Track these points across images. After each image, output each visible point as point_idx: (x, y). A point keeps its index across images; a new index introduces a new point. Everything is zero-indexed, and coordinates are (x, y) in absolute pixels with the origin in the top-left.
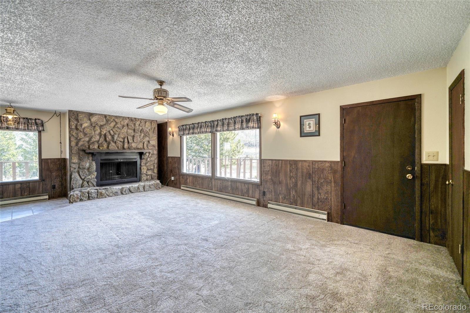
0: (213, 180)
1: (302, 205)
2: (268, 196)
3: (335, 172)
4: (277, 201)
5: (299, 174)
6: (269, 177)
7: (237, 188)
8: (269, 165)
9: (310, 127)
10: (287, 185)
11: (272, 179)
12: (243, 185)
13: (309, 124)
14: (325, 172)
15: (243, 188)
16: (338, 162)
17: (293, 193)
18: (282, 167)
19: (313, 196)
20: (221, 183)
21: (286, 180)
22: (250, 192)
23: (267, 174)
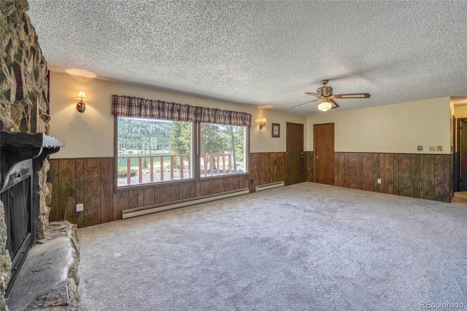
0: (198, 183)
1: (273, 182)
2: (254, 182)
3: (284, 158)
4: (260, 183)
5: (272, 161)
6: (255, 167)
7: (229, 184)
8: (255, 158)
9: (276, 132)
10: (265, 170)
11: (257, 168)
12: (235, 179)
13: (276, 129)
14: (281, 158)
15: (235, 182)
16: (285, 152)
17: (268, 175)
18: (263, 158)
19: (277, 174)
20: (209, 185)
21: (265, 167)
22: (241, 184)
23: (253, 165)
